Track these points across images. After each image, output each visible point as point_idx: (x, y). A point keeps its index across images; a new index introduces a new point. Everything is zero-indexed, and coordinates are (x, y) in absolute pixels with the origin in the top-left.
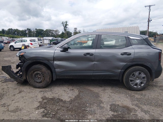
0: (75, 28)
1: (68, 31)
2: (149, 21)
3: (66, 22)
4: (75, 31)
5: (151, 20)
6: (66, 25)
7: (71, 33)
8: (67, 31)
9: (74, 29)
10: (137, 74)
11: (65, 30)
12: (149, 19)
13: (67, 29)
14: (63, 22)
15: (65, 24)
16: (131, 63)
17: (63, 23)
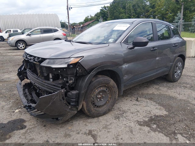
2: (68, 9)
5: (71, 8)
12: (67, 6)
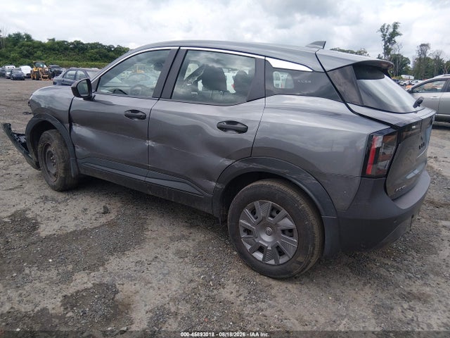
0: (422, 45)
1: (397, 53)
3: (395, 26)
4: (420, 55)
6: (394, 34)
7: (407, 59)
8: (392, 53)
9: (419, 48)
10: (263, 208)
11: (387, 51)
13: (395, 46)
14: (384, 26)
15: (391, 30)
16: (243, 165)
17: (382, 30)
